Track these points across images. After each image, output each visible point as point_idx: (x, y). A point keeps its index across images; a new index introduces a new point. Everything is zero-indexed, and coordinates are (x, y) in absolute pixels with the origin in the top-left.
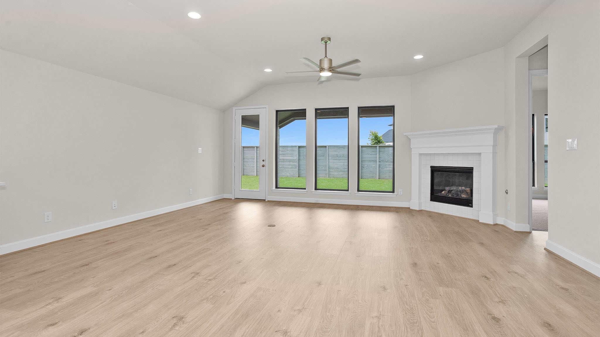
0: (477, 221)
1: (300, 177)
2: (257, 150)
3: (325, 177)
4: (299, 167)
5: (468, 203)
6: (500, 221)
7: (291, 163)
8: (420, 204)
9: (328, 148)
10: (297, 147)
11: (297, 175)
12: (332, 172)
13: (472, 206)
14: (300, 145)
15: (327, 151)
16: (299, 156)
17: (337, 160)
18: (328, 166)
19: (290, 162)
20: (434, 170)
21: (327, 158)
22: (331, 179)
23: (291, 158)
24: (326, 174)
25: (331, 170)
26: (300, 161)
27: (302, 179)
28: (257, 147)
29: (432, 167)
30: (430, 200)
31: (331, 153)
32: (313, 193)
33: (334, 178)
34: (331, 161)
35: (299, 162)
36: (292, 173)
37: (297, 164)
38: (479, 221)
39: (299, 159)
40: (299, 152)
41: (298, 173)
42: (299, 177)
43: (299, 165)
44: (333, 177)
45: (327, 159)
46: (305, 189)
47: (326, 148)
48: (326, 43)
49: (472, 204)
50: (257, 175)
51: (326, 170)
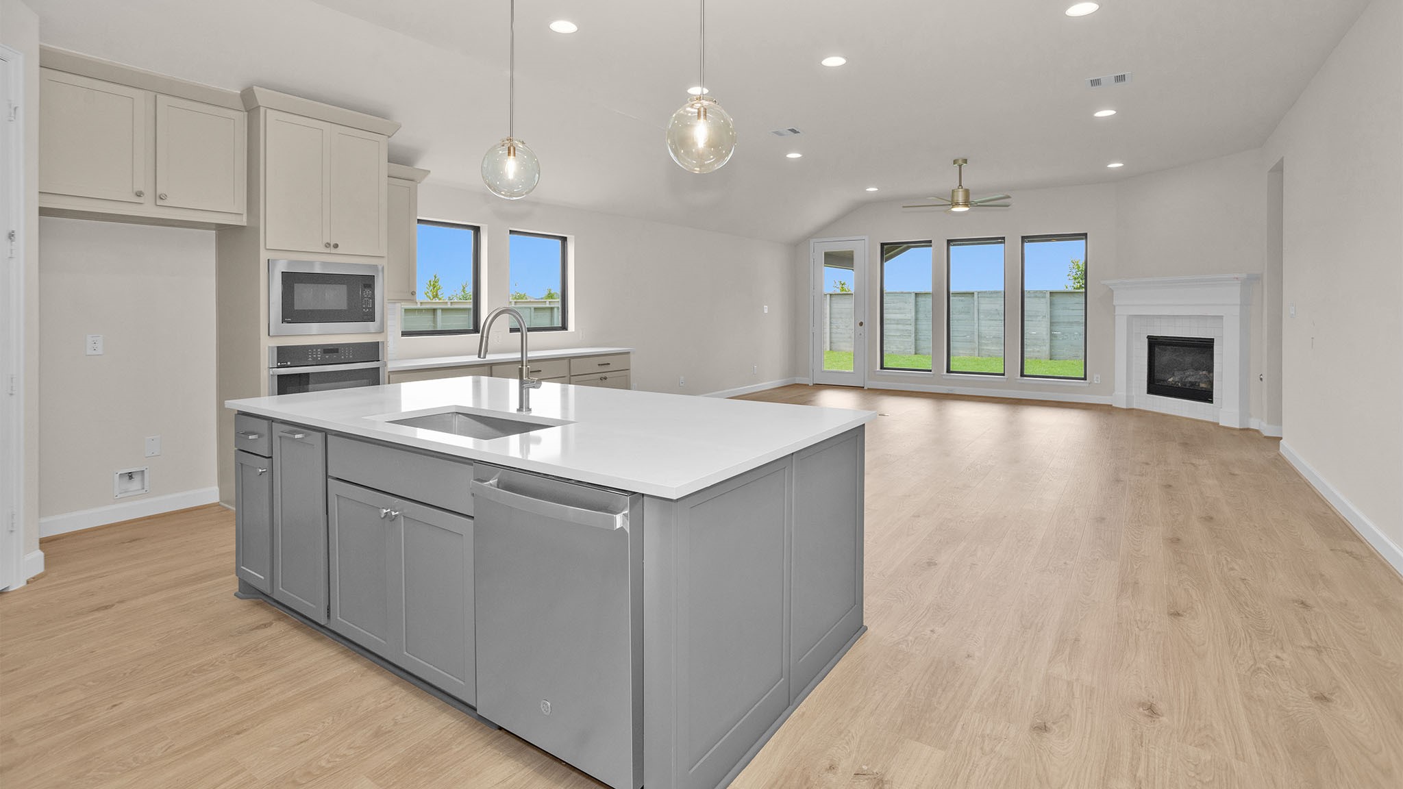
0: (1216, 425)
1: (919, 354)
2: (830, 300)
3: (971, 355)
4: (916, 336)
5: (1205, 395)
6: (1254, 424)
7: (900, 327)
8: (1129, 398)
9: (978, 297)
10: (913, 295)
11: (913, 351)
12: (987, 345)
13: (1212, 402)
14: (918, 291)
15: (976, 303)
16: (916, 312)
17: (996, 320)
18: (976, 334)
19: (897, 324)
20: (1155, 344)
21: (976, 315)
22: (984, 359)
23: (899, 316)
24: (973, 349)
25: (983, 341)
26: (919, 323)
27: (922, 359)
28: (831, 295)
29: (1149, 337)
30: (1146, 392)
31: (983, 307)
32: (944, 377)
33: (989, 358)
34: (983, 322)
35: (916, 324)
36: (902, 347)
37: (912, 328)
38: (1219, 423)
39: (916, 319)
40: (916, 305)
41: (913, 346)
42: (916, 354)
43: (916, 329)
44: (989, 356)
45: (976, 319)
46: (930, 371)
47: (974, 296)
48: (960, 166)
49: (1211, 396)
50: (831, 350)
51: (972, 341)
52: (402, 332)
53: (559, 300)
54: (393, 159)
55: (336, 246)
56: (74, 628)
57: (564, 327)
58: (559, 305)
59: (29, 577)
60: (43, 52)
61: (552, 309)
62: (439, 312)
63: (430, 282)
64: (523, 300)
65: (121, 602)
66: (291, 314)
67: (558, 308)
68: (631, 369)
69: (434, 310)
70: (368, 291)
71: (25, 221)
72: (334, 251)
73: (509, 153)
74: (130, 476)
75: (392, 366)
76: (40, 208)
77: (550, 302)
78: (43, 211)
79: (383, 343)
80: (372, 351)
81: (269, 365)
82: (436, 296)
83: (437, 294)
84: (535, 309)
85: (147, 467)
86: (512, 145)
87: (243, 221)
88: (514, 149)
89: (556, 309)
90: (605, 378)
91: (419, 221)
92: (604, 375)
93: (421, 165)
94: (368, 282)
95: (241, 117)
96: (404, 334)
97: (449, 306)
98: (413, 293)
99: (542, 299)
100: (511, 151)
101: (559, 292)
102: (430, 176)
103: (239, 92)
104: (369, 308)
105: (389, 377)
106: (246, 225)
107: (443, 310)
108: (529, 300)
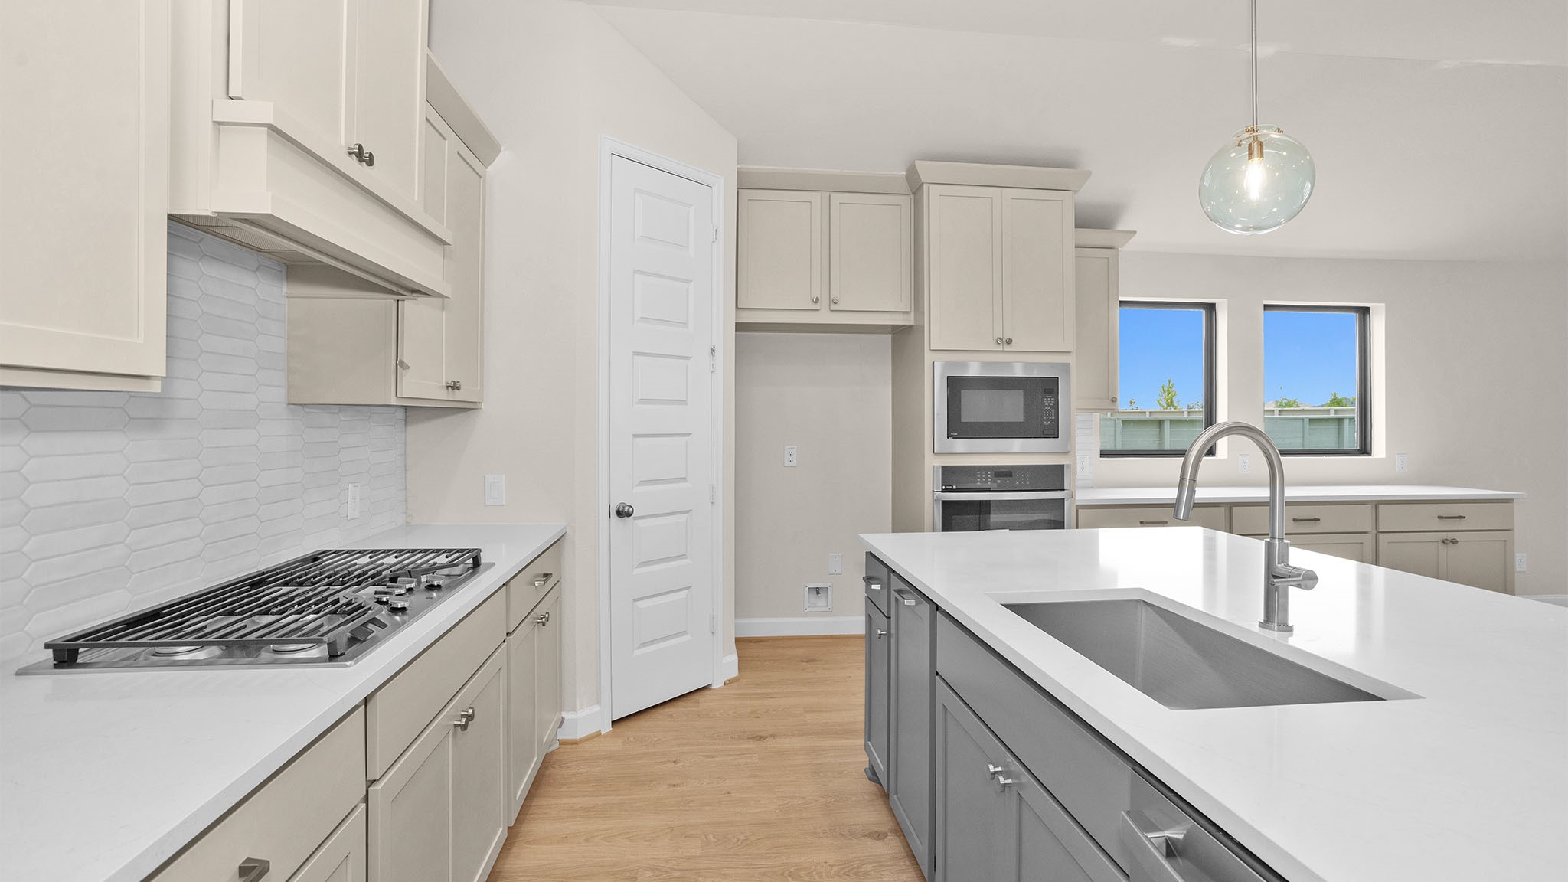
52: (1101, 451)
53: (1356, 407)
54: (1081, 223)
55: (1010, 341)
56: (731, 753)
57: (1364, 450)
58: (1356, 415)
59: (726, 679)
60: (740, 174)
61: (1340, 421)
62: (1167, 425)
63: (1163, 387)
64: (1292, 408)
65: (773, 736)
66: (957, 428)
67: (1352, 419)
68: (1515, 530)
69: (1160, 422)
70: (1049, 398)
71: (724, 337)
72: (1007, 348)
73: (1250, 154)
74: (818, 590)
75: (1083, 496)
76: (736, 323)
77: (1336, 410)
78: (740, 327)
79: (1069, 466)
80: (1053, 477)
81: (933, 488)
82: (1171, 404)
83: (1172, 402)
84: (1311, 420)
85: (830, 584)
86: (1255, 139)
87: (909, 320)
88: (1261, 144)
89: (1346, 422)
90: (1454, 542)
91: (1122, 303)
92: (1450, 536)
93: (1123, 225)
94: (1048, 387)
95: (905, 202)
96: (1104, 454)
97: (1186, 416)
98: (1114, 400)
99: (1323, 406)
100: (1255, 148)
101: (1354, 394)
102: (1135, 238)
103: (904, 173)
104: (1052, 420)
105: (1077, 511)
106: (913, 323)
107: (1171, 421)
108: (1302, 408)
